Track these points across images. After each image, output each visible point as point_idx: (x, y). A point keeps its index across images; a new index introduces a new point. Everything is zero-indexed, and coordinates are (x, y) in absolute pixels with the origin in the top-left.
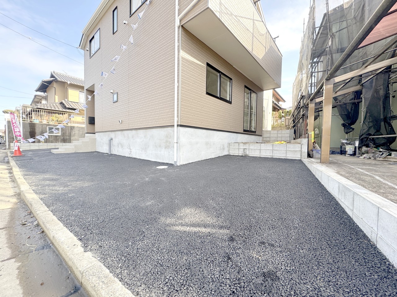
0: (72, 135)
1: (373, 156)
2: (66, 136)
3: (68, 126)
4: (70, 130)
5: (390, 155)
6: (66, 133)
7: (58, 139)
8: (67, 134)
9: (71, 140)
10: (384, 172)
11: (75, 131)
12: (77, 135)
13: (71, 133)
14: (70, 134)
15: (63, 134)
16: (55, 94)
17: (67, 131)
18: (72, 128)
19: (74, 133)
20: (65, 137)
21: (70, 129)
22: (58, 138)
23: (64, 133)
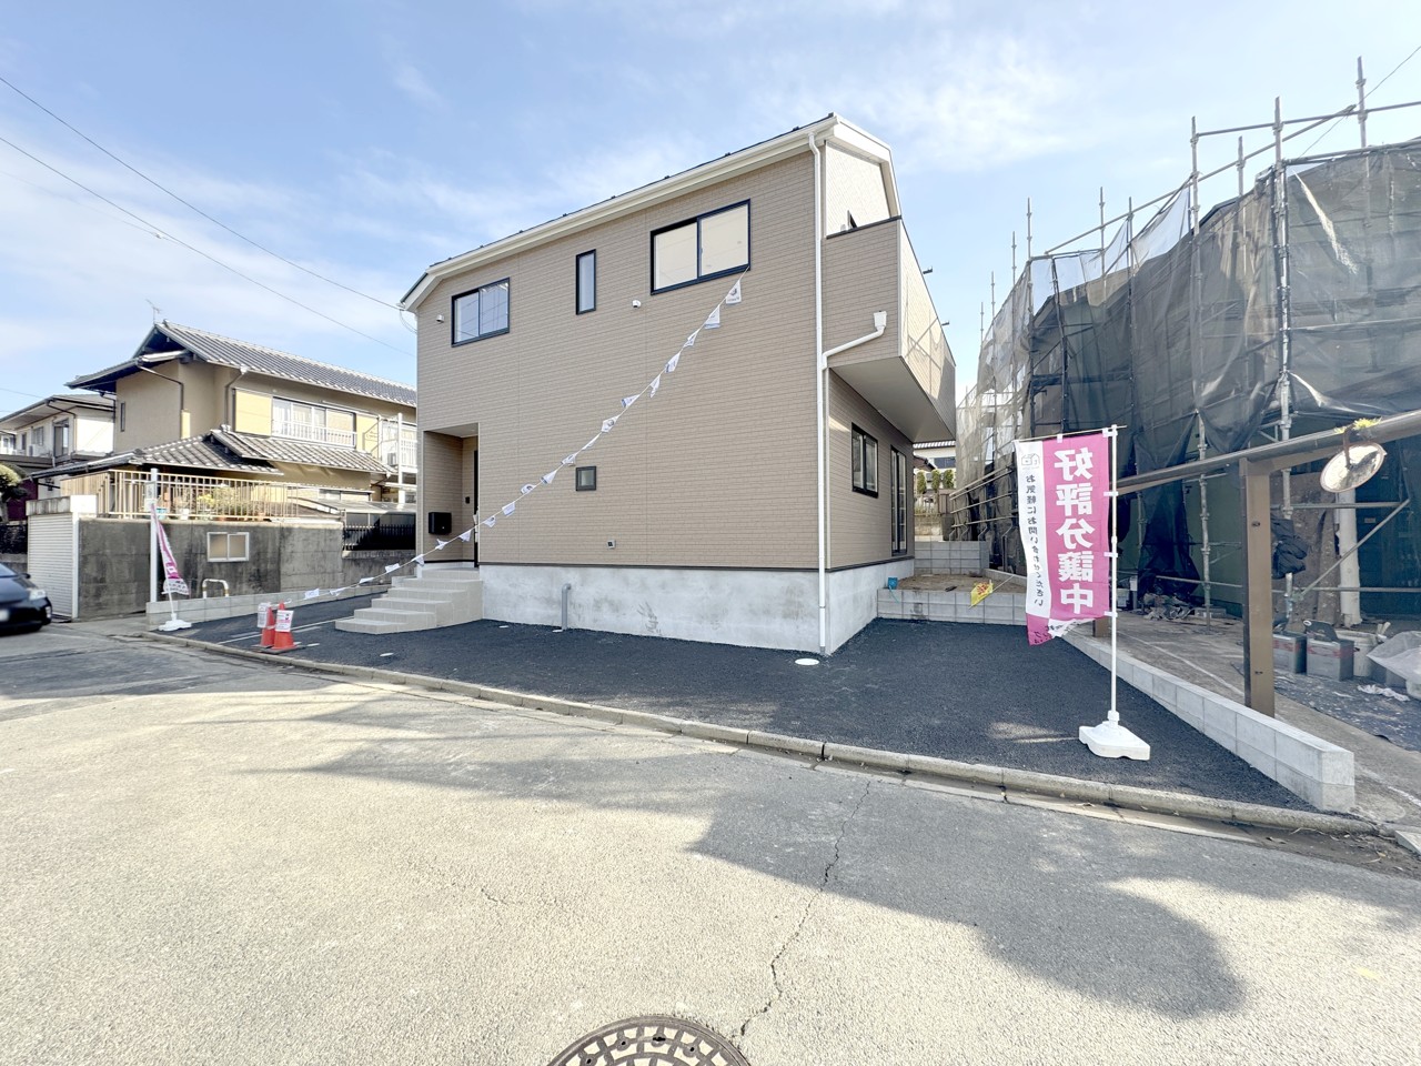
0: (286, 558)
1: (1165, 614)
2: (266, 562)
3: (272, 528)
4: (277, 540)
5: (1193, 613)
6: (266, 552)
7: (242, 573)
8: (269, 555)
9: (279, 572)
10: (1193, 652)
11: (295, 543)
12: (299, 555)
13: (282, 550)
14: (279, 555)
15: (258, 556)
16: (182, 408)
17: (270, 543)
18: (286, 534)
19: (289, 549)
20: (263, 565)
21: (278, 536)
22: (240, 570)
23: (258, 554)
